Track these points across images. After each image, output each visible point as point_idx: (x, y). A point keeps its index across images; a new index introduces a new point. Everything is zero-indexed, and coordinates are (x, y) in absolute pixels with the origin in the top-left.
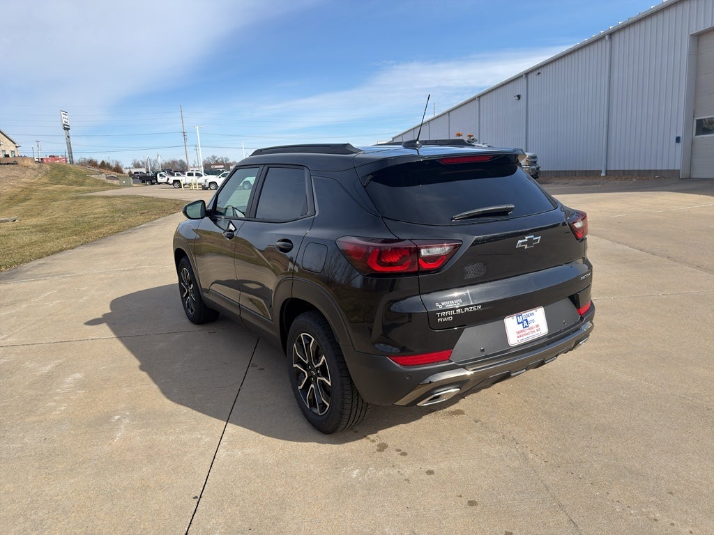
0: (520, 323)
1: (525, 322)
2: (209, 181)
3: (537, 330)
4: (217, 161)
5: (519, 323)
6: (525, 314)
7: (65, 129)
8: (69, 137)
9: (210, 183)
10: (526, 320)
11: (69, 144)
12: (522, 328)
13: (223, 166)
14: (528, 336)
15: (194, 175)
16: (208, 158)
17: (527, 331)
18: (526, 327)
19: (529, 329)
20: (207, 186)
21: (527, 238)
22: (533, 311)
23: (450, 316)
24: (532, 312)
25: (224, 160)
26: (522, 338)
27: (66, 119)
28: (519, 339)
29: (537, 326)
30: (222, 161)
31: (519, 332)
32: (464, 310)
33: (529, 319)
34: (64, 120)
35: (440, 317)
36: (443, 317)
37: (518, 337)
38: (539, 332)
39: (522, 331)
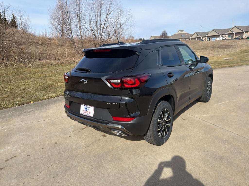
6: (87, 106)
12: (85, 110)
14: (86, 114)
17: (86, 112)
18: (86, 110)
28: (83, 113)
29: (90, 112)
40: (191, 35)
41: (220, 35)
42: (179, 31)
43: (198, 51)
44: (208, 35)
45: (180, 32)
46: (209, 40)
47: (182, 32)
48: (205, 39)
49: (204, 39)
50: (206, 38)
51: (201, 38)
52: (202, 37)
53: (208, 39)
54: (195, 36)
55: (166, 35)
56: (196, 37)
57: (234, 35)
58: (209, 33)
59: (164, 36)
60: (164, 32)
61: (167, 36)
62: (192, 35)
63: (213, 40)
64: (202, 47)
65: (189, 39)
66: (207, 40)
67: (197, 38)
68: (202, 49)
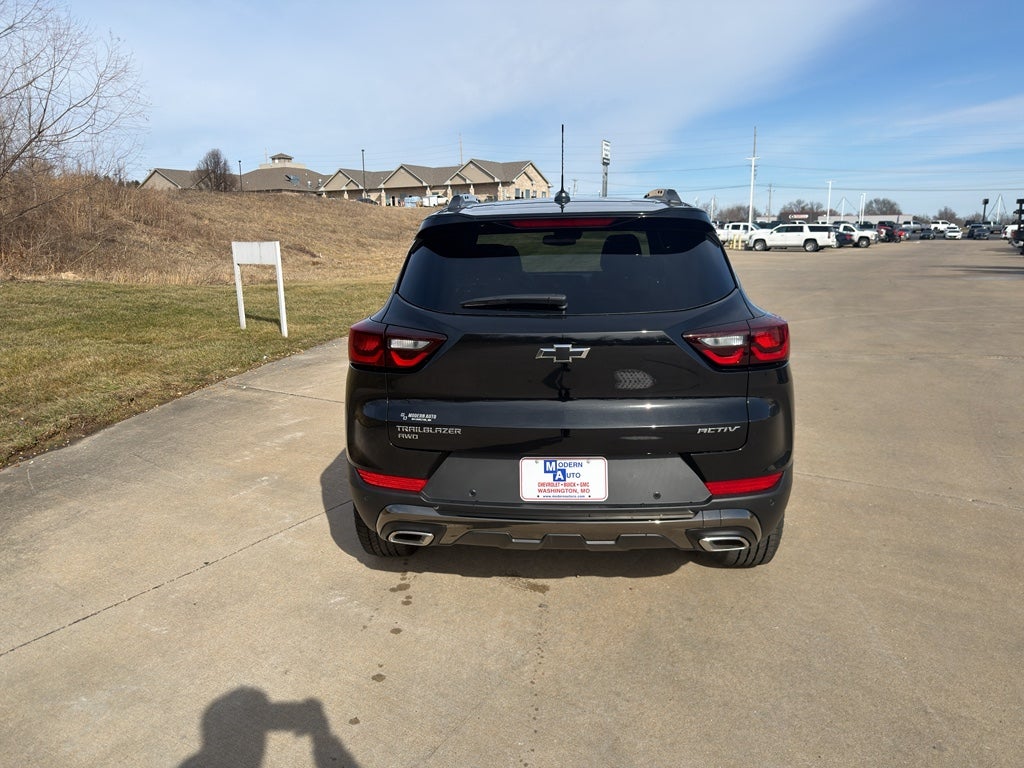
0: (549, 472)
1: (559, 472)
2: (754, 238)
3: (582, 491)
4: (803, 208)
5: (546, 472)
6: (561, 462)
7: (604, 164)
8: (606, 174)
9: (756, 241)
10: (563, 472)
11: (605, 183)
12: (551, 480)
13: (807, 216)
14: (558, 494)
15: (741, 228)
16: (790, 204)
17: (561, 487)
18: (560, 480)
19: (565, 485)
20: (751, 245)
21: (556, 346)
22: (584, 461)
23: (416, 433)
24: (580, 461)
25: (815, 207)
26: (545, 494)
27: (607, 151)
28: (541, 495)
29: (585, 484)
30: (812, 209)
31: (543, 484)
32: (433, 430)
33: (569, 470)
34: (604, 152)
35: (401, 432)
36: (407, 433)
37: (540, 491)
38: (586, 495)
39: (549, 484)
40: (325, 178)
41: (426, 187)
42: (273, 159)
43: (377, 242)
44: (388, 186)
45: (278, 164)
46: (394, 204)
47: (288, 164)
48: (380, 198)
49: (373, 196)
50: (380, 196)
51: (364, 195)
52: (368, 191)
53: (387, 198)
54: (340, 184)
55: (225, 170)
56: (344, 188)
57: (472, 190)
58: (389, 175)
59: (214, 172)
60: (215, 157)
61: (231, 175)
62: (328, 179)
63: (411, 202)
64: (386, 230)
65: (320, 195)
66: (384, 204)
67: (349, 192)
68: (389, 237)
